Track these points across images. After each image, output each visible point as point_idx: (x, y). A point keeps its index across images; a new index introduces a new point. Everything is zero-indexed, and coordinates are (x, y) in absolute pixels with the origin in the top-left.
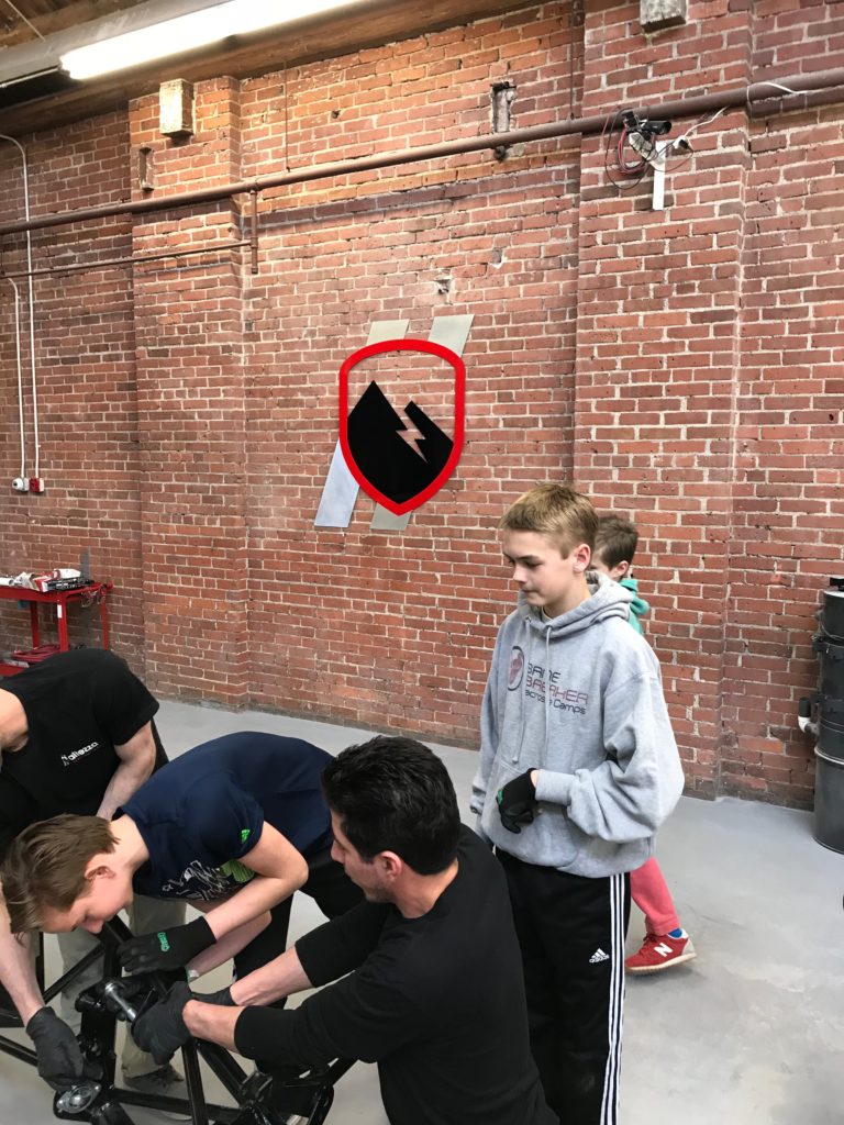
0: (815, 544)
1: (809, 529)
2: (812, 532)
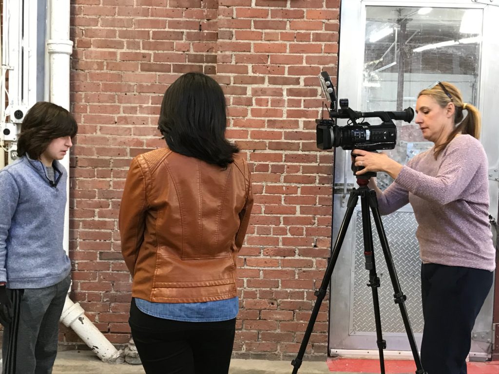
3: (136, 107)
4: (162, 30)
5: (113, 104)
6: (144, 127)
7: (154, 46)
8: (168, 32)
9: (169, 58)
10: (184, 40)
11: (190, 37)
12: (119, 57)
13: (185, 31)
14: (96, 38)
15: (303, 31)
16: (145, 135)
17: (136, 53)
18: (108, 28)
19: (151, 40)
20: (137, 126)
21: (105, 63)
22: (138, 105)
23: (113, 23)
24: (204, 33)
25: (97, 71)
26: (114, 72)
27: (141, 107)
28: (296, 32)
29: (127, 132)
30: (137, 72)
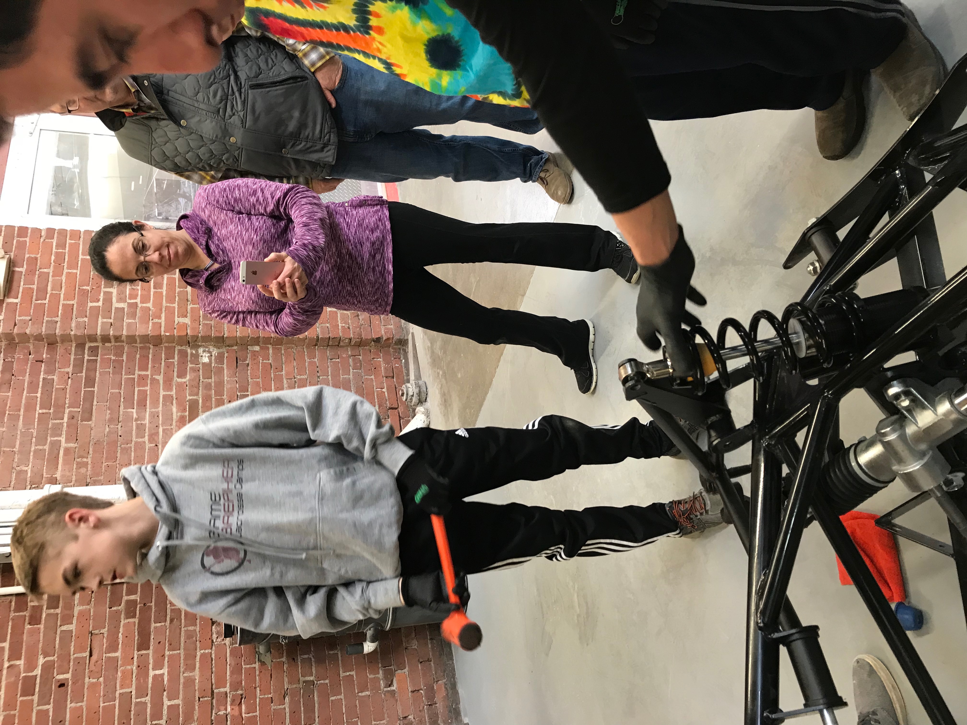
0: (197, 678)
1: (181, 686)
2: (184, 683)
3: (137, 426)
4: (39, 399)
5: (133, 449)
6: (162, 416)
7: (60, 409)
8: (42, 394)
9: (76, 392)
10: (55, 378)
11: (50, 371)
12: (72, 445)
13: (42, 376)
14: (44, 471)
15: (53, 258)
16: (172, 414)
17: (68, 426)
18: (31, 457)
19: (51, 411)
20: (160, 422)
21: (79, 460)
22: (134, 423)
23: (25, 453)
24: (46, 357)
25: (89, 469)
26: (91, 449)
27: (136, 420)
28: (53, 264)
29: (168, 432)
30: (93, 425)
